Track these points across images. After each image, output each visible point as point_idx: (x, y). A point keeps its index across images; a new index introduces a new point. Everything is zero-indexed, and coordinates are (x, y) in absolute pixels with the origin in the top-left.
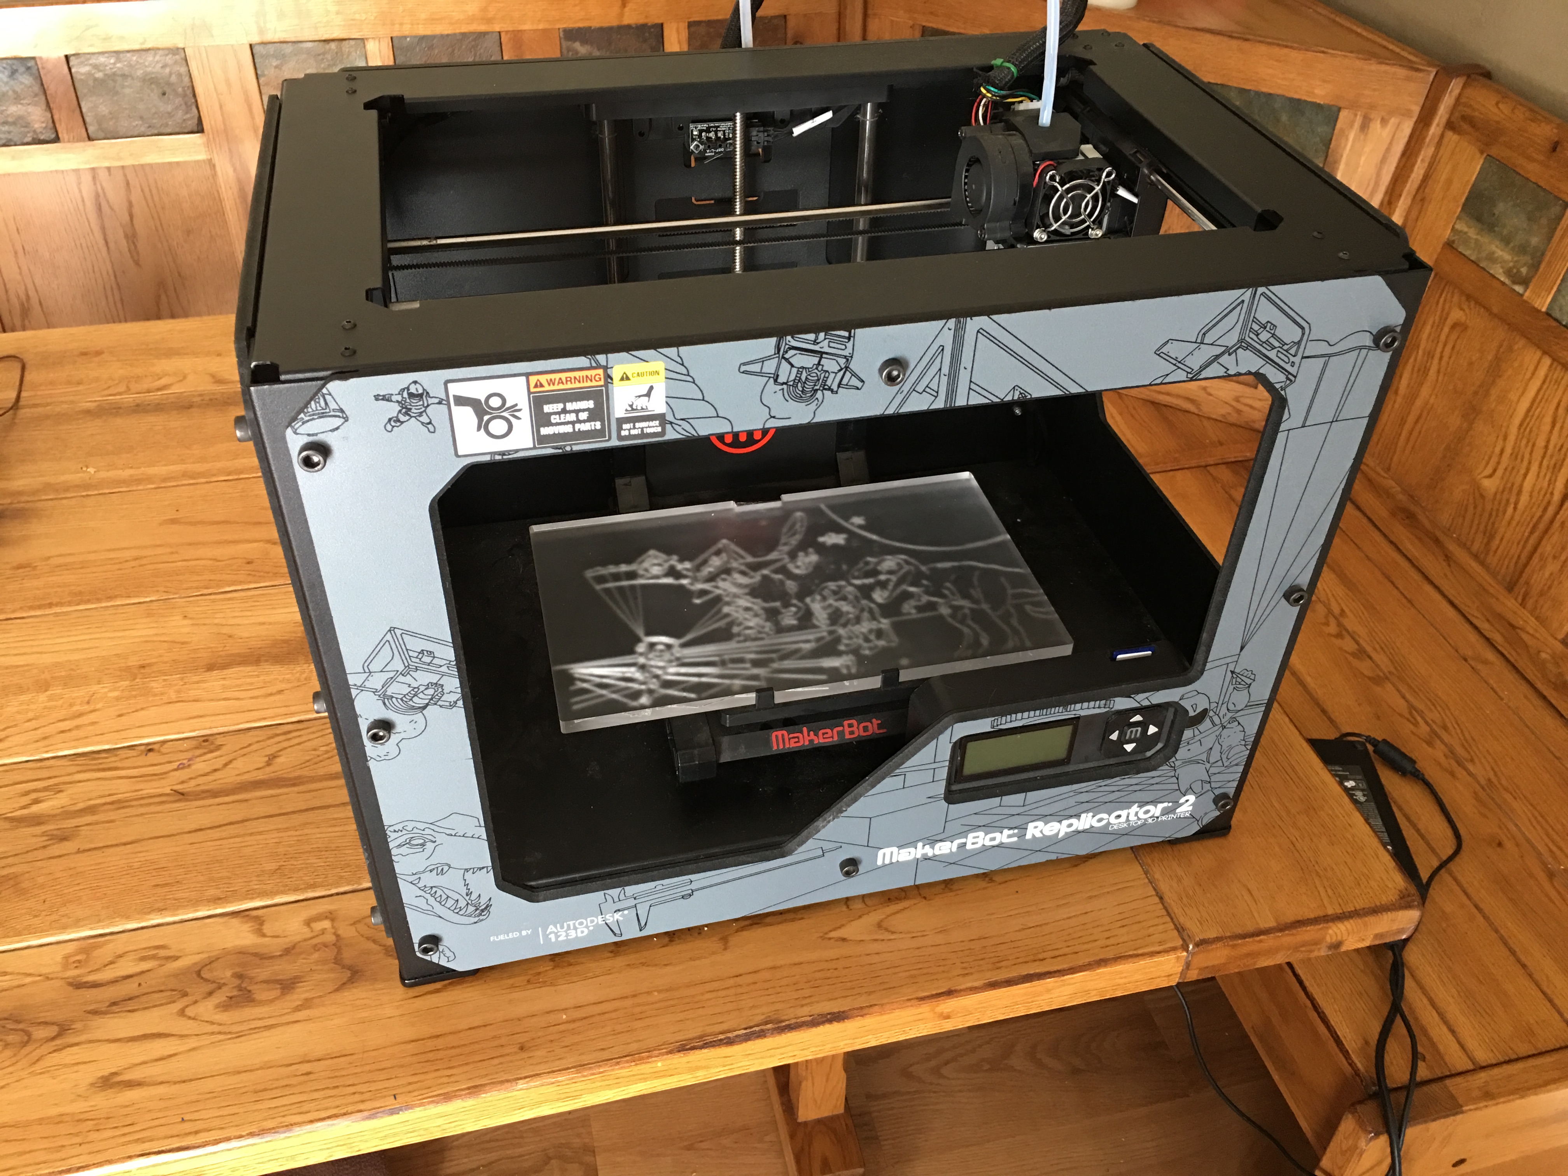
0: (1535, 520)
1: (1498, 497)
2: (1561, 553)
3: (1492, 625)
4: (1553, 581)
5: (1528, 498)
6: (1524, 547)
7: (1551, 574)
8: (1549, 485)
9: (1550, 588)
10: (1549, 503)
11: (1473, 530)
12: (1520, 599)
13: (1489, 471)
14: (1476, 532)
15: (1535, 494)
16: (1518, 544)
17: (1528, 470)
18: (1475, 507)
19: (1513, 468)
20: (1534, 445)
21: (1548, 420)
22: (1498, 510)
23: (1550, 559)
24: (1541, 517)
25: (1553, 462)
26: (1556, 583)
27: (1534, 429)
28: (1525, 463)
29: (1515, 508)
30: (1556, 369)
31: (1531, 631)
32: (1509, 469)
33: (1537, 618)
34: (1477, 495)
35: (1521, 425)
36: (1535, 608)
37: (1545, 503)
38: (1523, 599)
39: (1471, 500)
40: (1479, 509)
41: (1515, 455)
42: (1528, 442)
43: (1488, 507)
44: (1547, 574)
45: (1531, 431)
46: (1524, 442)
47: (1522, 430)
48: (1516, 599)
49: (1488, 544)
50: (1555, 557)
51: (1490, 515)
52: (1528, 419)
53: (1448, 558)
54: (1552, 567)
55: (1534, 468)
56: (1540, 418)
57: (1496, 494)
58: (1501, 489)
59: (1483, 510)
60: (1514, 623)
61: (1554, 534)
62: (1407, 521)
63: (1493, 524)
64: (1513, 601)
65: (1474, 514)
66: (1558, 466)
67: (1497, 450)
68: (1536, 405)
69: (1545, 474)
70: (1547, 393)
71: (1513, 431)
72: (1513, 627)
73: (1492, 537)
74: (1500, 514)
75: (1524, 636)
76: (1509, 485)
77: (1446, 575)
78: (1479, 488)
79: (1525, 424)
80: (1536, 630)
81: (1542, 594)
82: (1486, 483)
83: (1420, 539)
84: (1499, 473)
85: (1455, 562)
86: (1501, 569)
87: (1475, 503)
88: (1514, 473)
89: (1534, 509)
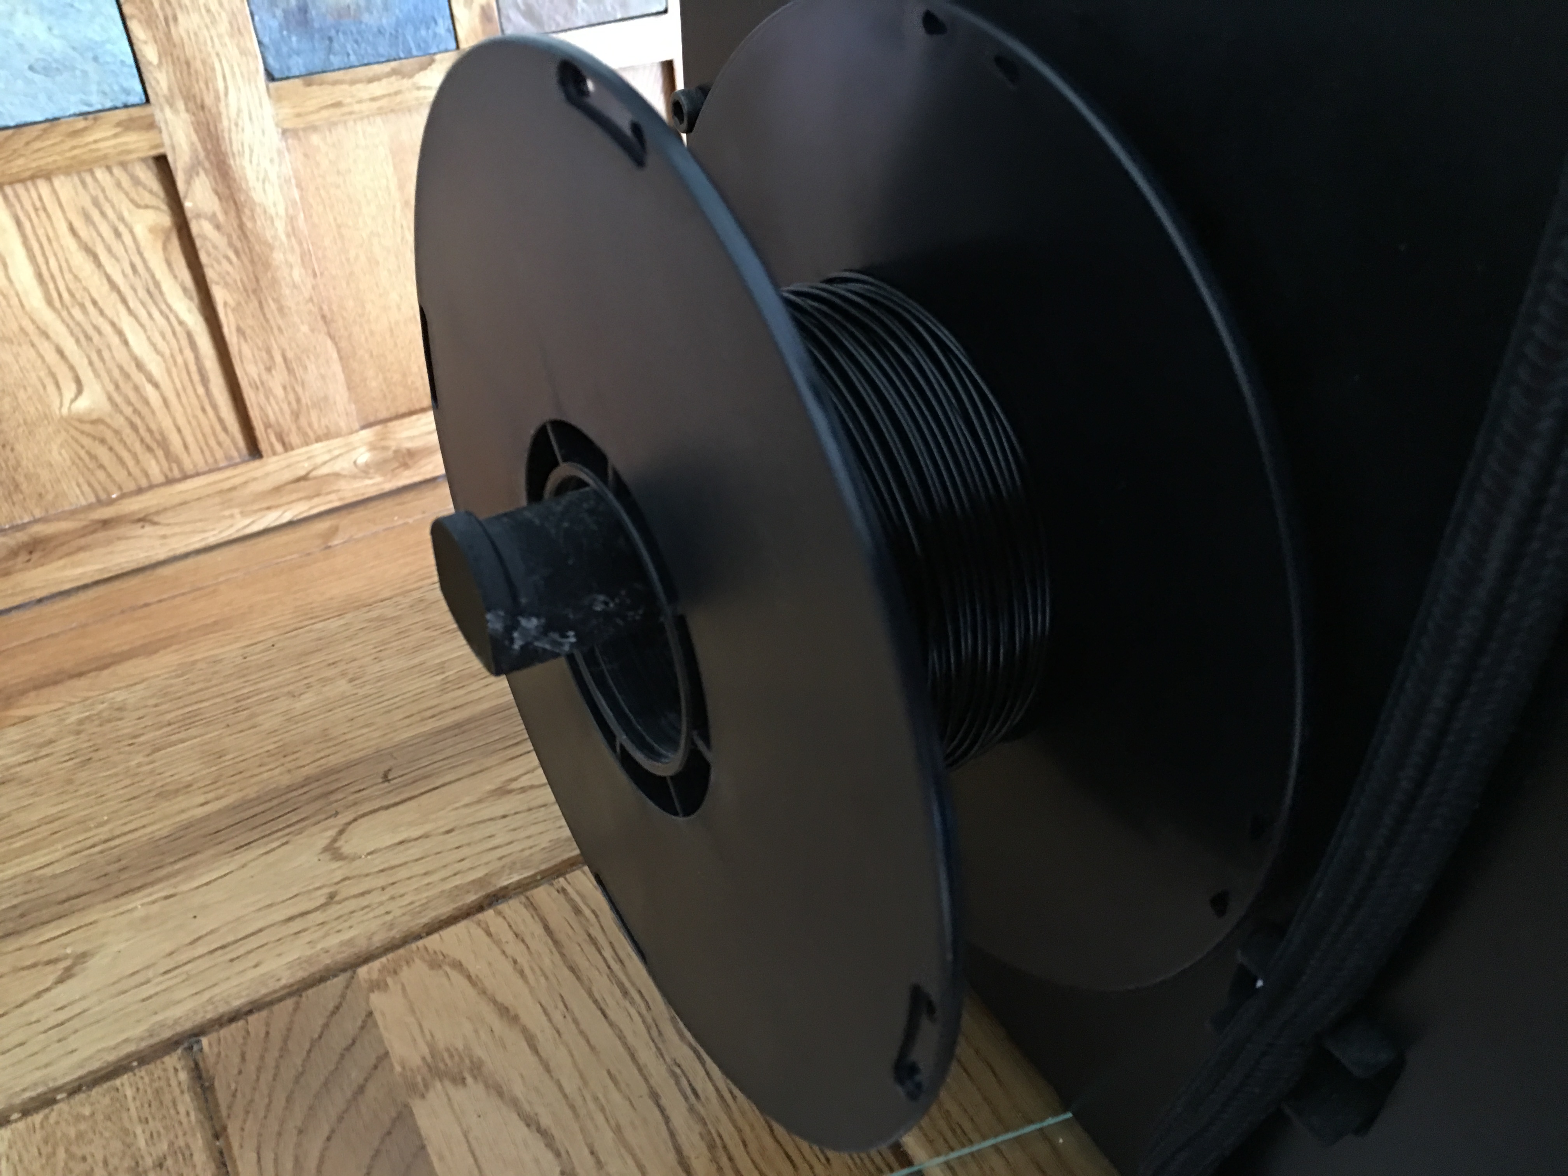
0: (193, 368)
1: (118, 399)
2: (272, 358)
3: (277, 507)
4: (294, 390)
5: (159, 358)
6: (215, 407)
7: (285, 388)
8: (167, 318)
9: (298, 400)
10: (190, 336)
11: (130, 463)
12: (279, 447)
13: (69, 389)
14: (138, 462)
15: (161, 345)
16: (203, 410)
17: (120, 333)
18: (103, 441)
19: (99, 352)
20: (95, 303)
21: (79, 259)
22: (136, 411)
23: (265, 376)
24: (197, 358)
25: (142, 293)
26: (299, 389)
27: (72, 286)
28: (107, 329)
29: (156, 385)
30: (17, 196)
31: (327, 457)
32: (95, 357)
33: (318, 439)
34: (87, 428)
35: (50, 302)
36: (305, 434)
37: (184, 342)
38: (284, 444)
39: (86, 441)
40: (109, 435)
41: (83, 338)
42: (82, 306)
43: (119, 422)
44: (279, 392)
45: (72, 295)
46: (77, 312)
47: (57, 304)
48: (274, 453)
49: (168, 454)
50: (269, 370)
51: (134, 427)
52: (51, 286)
53: (144, 520)
54: (277, 381)
55: (126, 324)
56: (66, 267)
57: (110, 399)
58: (111, 388)
59: (117, 432)
60: (302, 473)
61: (240, 352)
62: (35, 556)
63: (149, 430)
64: (275, 459)
65: (111, 449)
66: (152, 288)
67: (52, 357)
68: (40, 259)
69: (150, 315)
70: (41, 232)
71: (47, 316)
72: (304, 478)
73: (164, 444)
74: (144, 410)
75: (324, 470)
76: (116, 373)
77: (164, 537)
78: (81, 421)
79: (55, 295)
80: (330, 451)
81: (296, 415)
82: (83, 404)
83: (81, 549)
84: (86, 375)
85: (158, 513)
86: (213, 455)
87: (94, 438)
88: (106, 354)
89: (180, 360)
